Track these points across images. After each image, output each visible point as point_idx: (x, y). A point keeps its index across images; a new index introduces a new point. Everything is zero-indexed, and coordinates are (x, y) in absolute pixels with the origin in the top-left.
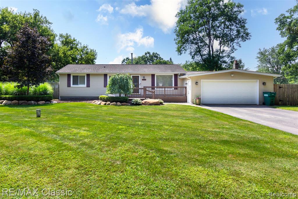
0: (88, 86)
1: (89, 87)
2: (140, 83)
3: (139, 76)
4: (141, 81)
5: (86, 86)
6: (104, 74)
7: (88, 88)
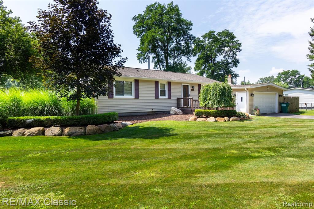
0: (137, 96)
1: (138, 98)
2: (189, 94)
3: (188, 86)
4: (190, 92)
5: (134, 97)
6: (155, 81)
7: (137, 100)
